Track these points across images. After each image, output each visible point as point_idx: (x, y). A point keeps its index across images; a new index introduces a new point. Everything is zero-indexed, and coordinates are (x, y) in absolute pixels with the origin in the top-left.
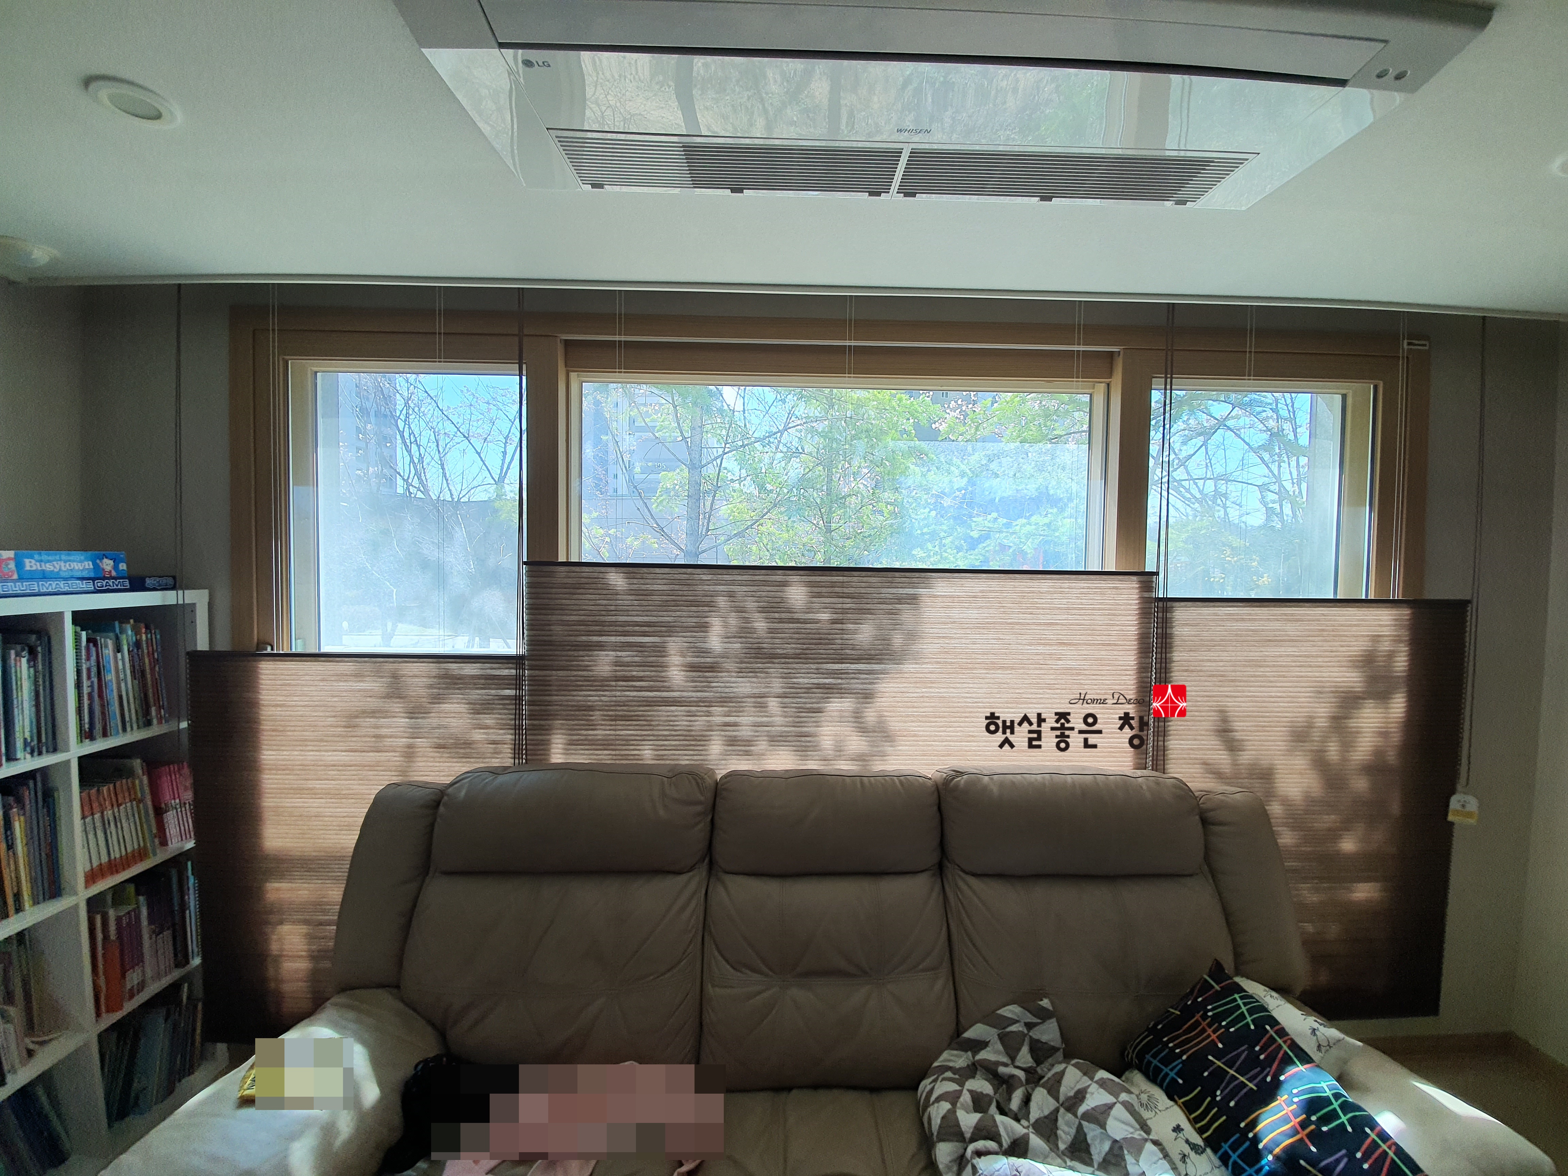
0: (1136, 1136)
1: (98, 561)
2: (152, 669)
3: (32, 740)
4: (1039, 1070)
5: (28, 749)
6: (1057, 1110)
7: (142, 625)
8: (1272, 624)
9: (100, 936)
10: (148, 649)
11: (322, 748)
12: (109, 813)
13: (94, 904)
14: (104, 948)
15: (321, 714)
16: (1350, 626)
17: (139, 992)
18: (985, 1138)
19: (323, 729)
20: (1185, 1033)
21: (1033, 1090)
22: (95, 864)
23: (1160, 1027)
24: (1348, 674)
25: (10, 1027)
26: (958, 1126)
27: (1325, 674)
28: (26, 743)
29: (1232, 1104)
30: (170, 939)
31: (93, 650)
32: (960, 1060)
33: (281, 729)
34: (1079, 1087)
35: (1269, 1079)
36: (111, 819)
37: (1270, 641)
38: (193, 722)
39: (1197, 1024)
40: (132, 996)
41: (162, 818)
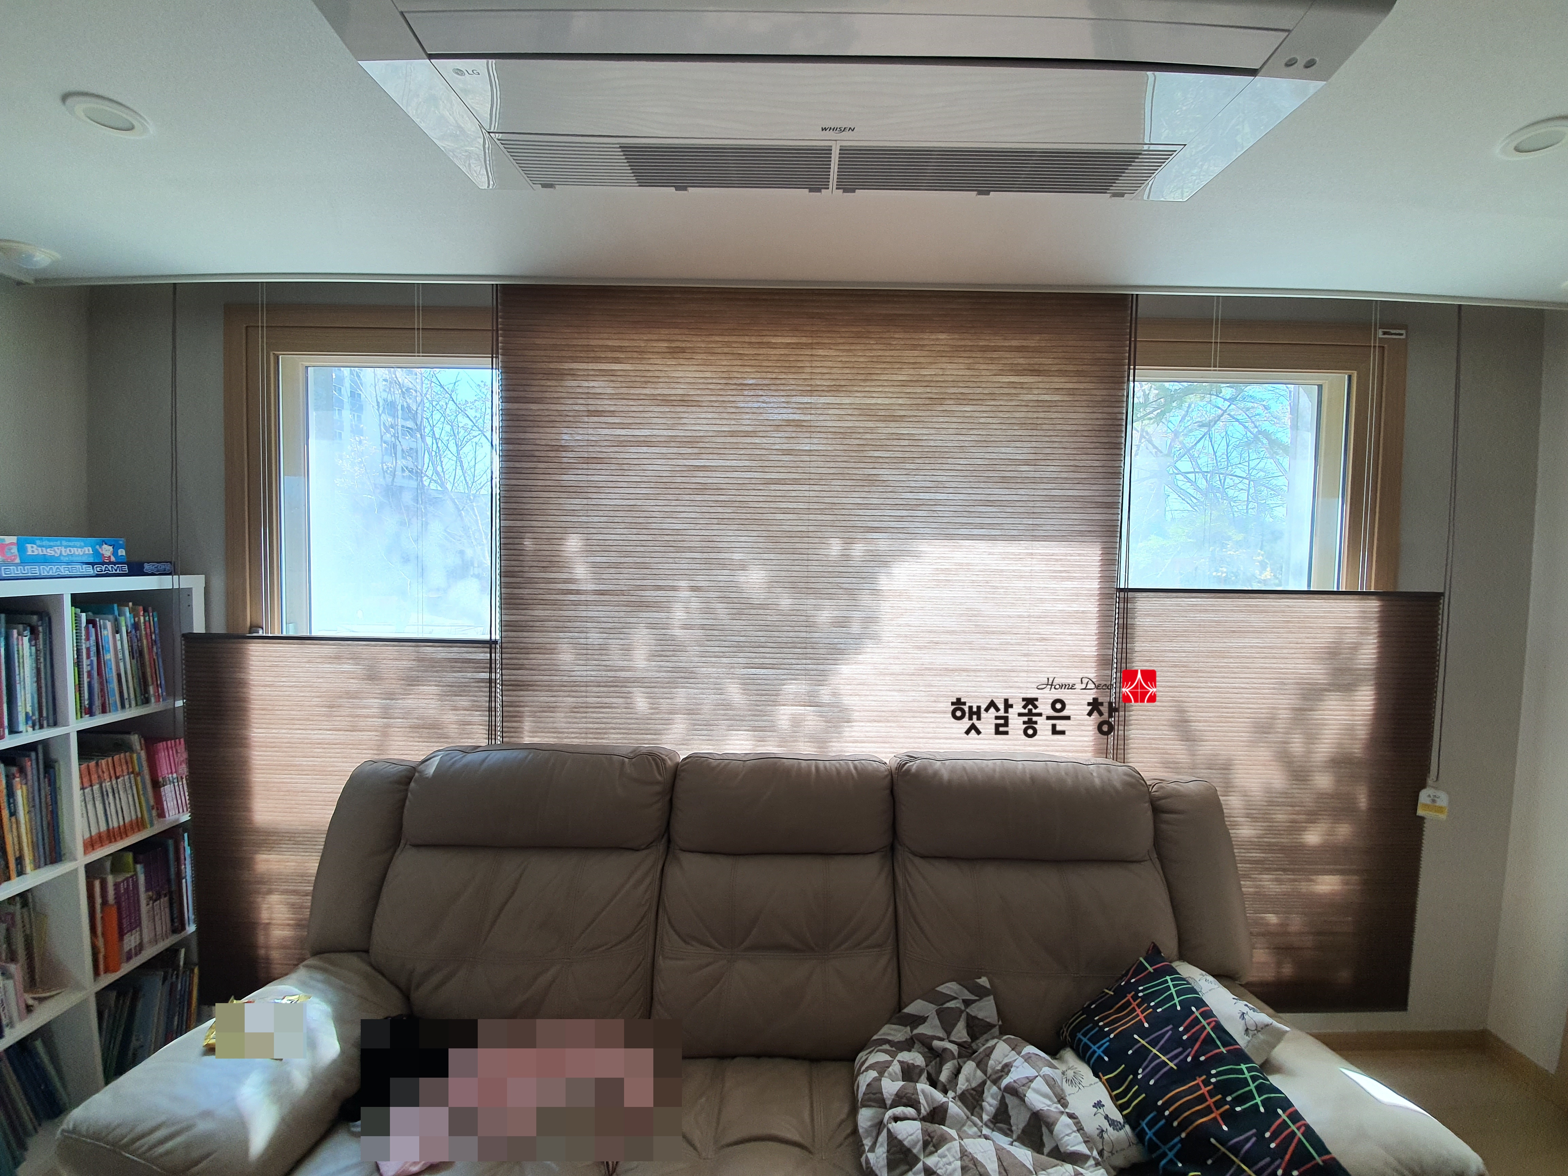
0: (1052, 1109)
1: (98, 547)
2: (150, 650)
3: (33, 714)
4: (974, 1045)
5: (30, 723)
6: (984, 1083)
7: (141, 608)
8: (1236, 615)
9: (98, 900)
10: (146, 630)
11: (308, 727)
12: (107, 785)
13: (93, 870)
14: (102, 911)
15: (308, 694)
16: (1316, 617)
17: (136, 955)
18: (906, 1105)
19: (309, 709)
20: (1118, 1011)
21: (965, 1063)
22: (94, 832)
23: (1093, 1006)
24: (1313, 666)
25: (10, 983)
26: (882, 1093)
27: (1290, 666)
28: (27, 717)
29: (1152, 1082)
30: (167, 905)
31: (93, 631)
32: (897, 1033)
33: (270, 707)
34: (1006, 1061)
35: (1189, 1059)
36: (110, 791)
37: (1234, 632)
38: (187, 700)
39: (1128, 1003)
40: (129, 958)
41: (160, 792)
